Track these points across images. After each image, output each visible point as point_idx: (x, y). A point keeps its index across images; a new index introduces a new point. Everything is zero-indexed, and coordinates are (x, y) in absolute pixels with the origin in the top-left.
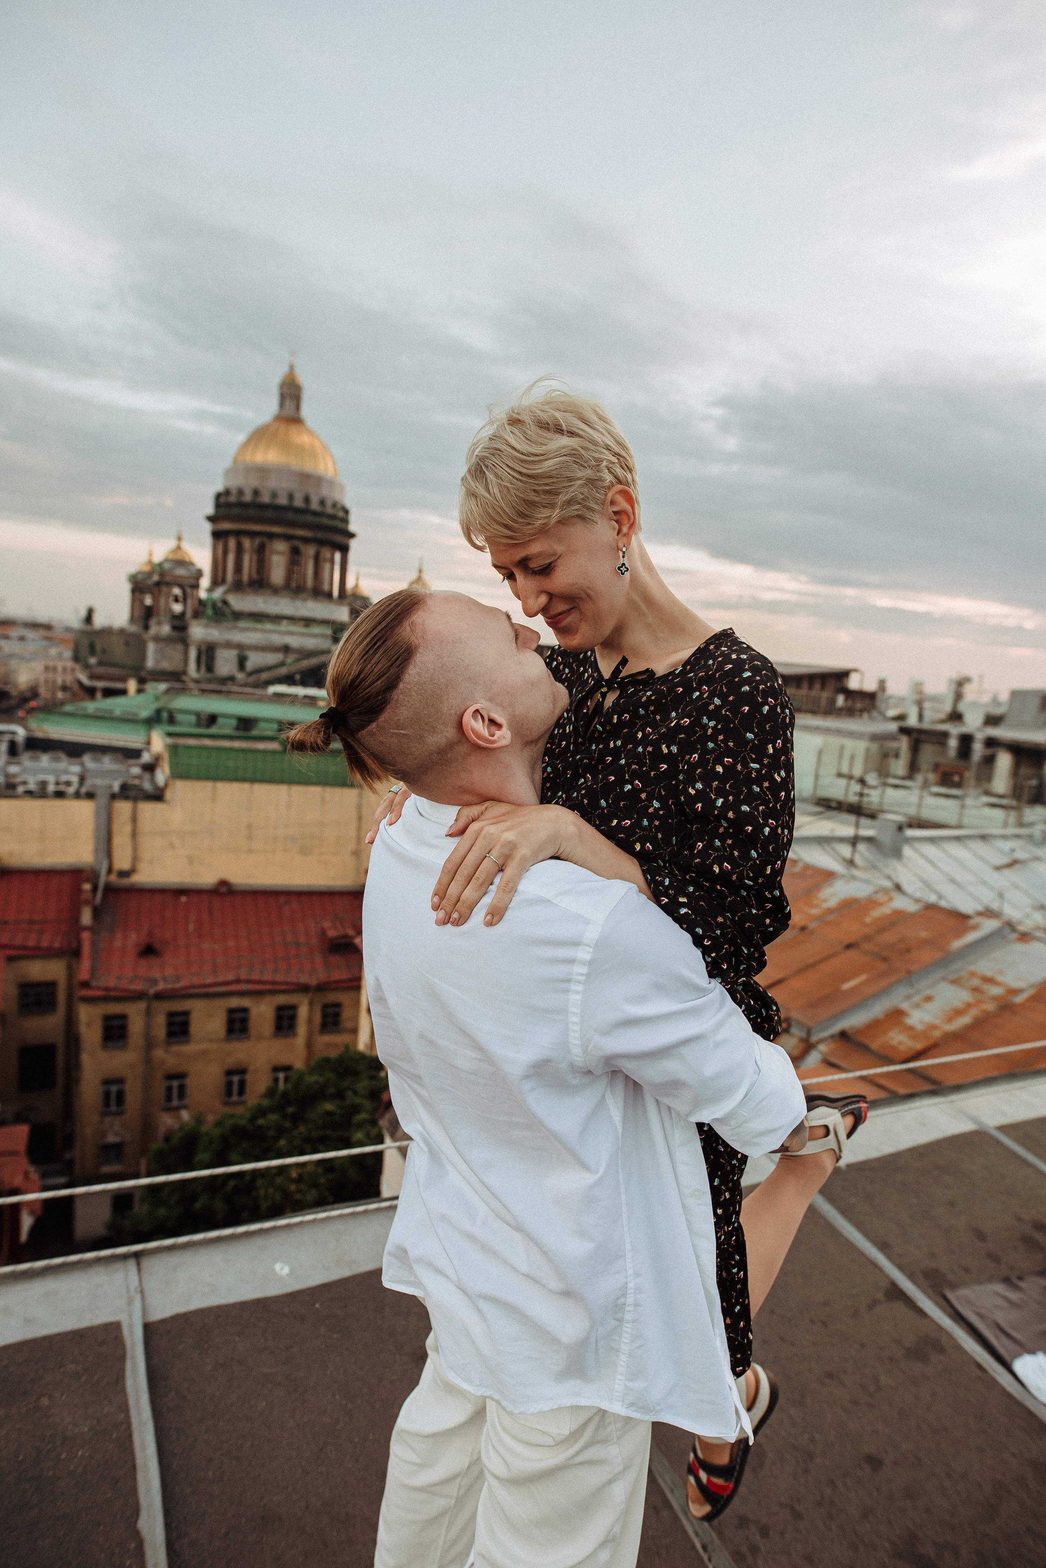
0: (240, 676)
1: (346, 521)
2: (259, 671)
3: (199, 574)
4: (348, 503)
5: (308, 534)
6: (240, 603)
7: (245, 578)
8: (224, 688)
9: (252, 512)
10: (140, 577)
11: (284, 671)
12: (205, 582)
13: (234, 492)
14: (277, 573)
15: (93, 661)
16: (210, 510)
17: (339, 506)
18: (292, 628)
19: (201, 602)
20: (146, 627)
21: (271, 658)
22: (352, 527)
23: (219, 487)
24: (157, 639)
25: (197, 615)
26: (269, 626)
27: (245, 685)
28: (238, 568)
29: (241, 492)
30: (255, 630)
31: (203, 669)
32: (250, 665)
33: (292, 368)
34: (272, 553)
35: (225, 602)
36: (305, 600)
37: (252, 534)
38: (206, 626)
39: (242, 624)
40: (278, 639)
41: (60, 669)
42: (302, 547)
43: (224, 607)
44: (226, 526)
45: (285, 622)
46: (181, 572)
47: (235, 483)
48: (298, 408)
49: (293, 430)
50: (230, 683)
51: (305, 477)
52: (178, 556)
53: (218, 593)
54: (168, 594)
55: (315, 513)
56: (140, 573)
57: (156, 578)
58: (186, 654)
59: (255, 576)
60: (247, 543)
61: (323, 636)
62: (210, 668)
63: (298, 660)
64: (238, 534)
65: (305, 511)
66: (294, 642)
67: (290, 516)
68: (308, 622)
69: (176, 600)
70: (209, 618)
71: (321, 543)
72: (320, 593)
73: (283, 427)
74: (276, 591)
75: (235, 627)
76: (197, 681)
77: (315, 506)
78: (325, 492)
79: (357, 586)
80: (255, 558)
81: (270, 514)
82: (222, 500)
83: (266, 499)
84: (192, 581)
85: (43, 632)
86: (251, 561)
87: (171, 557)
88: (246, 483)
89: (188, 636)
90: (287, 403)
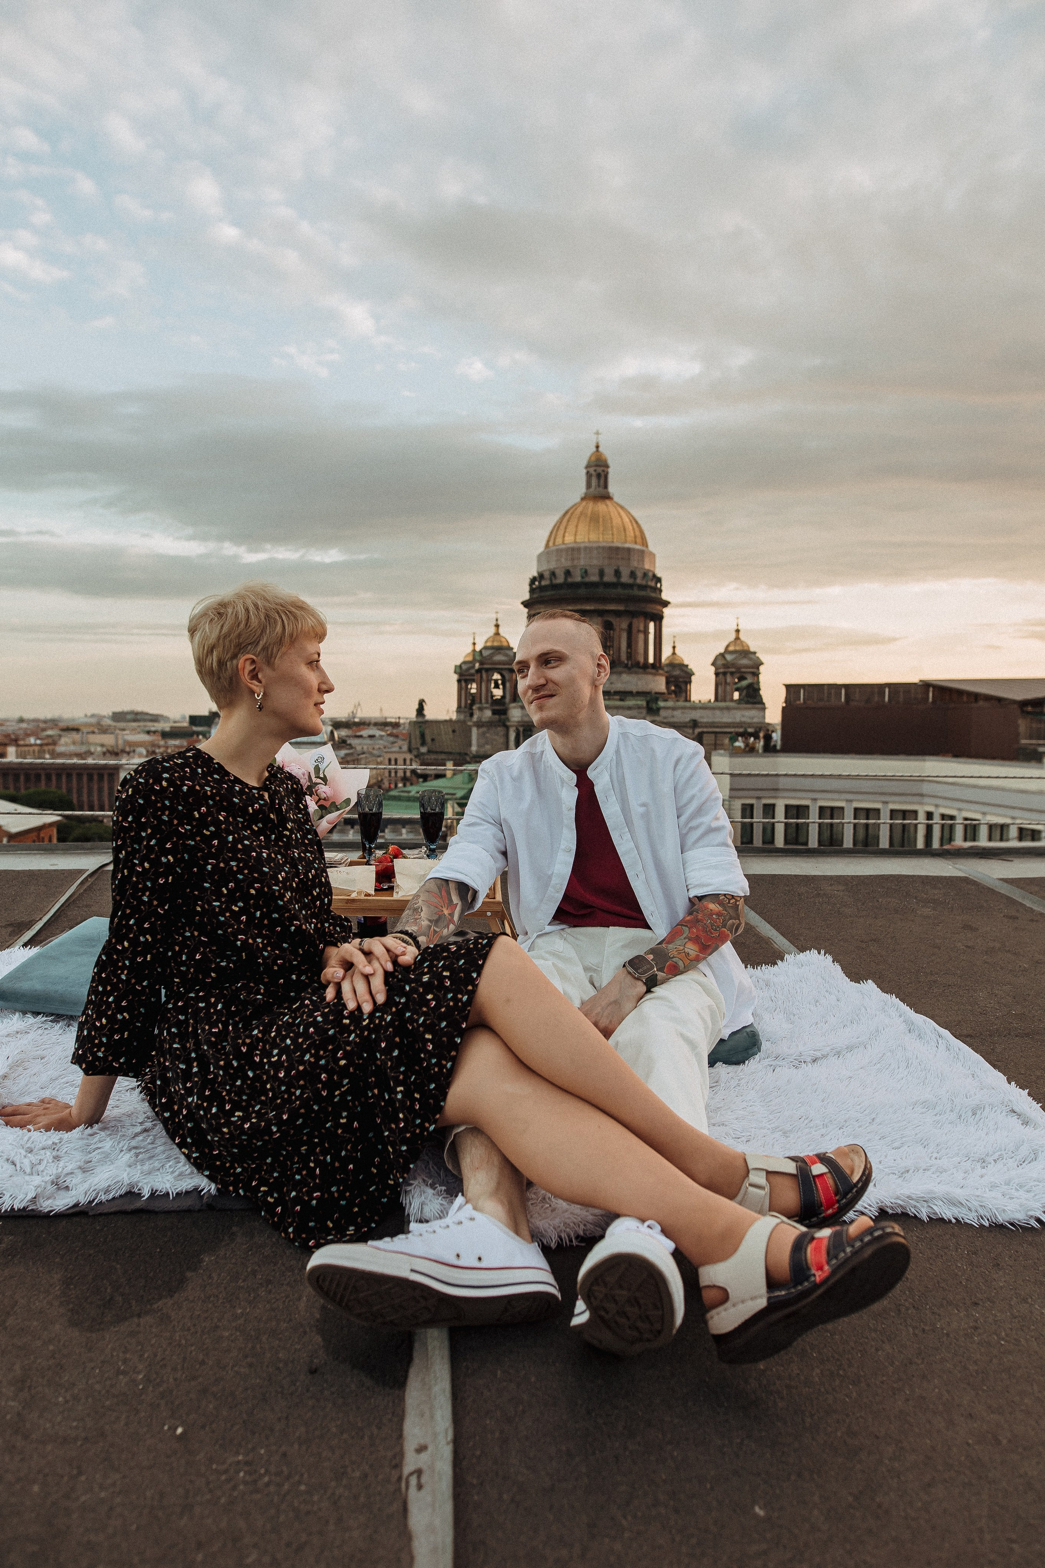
1: (661, 591)
4: (658, 571)
5: (621, 608)
9: (564, 592)
10: (464, 667)
13: (547, 575)
15: (424, 750)
16: (526, 596)
17: (650, 574)
20: (472, 715)
22: (665, 596)
23: (533, 572)
24: (479, 725)
29: (553, 574)
36: (620, 673)
41: (400, 761)
42: (614, 621)
46: (499, 658)
47: (545, 567)
48: (606, 486)
49: (602, 507)
51: (614, 552)
52: (496, 644)
54: (489, 681)
55: (625, 586)
56: (465, 663)
57: (477, 665)
58: (507, 736)
61: (639, 707)
65: (617, 584)
67: (601, 591)
69: (497, 686)
71: (633, 614)
72: (634, 665)
73: (591, 506)
77: (625, 579)
78: (635, 564)
79: (673, 654)
81: (582, 591)
82: (535, 584)
83: (576, 578)
85: (389, 729)
87: (489, 644)
88: (558, 565)
89: (508, 719)
90: (594, 481)
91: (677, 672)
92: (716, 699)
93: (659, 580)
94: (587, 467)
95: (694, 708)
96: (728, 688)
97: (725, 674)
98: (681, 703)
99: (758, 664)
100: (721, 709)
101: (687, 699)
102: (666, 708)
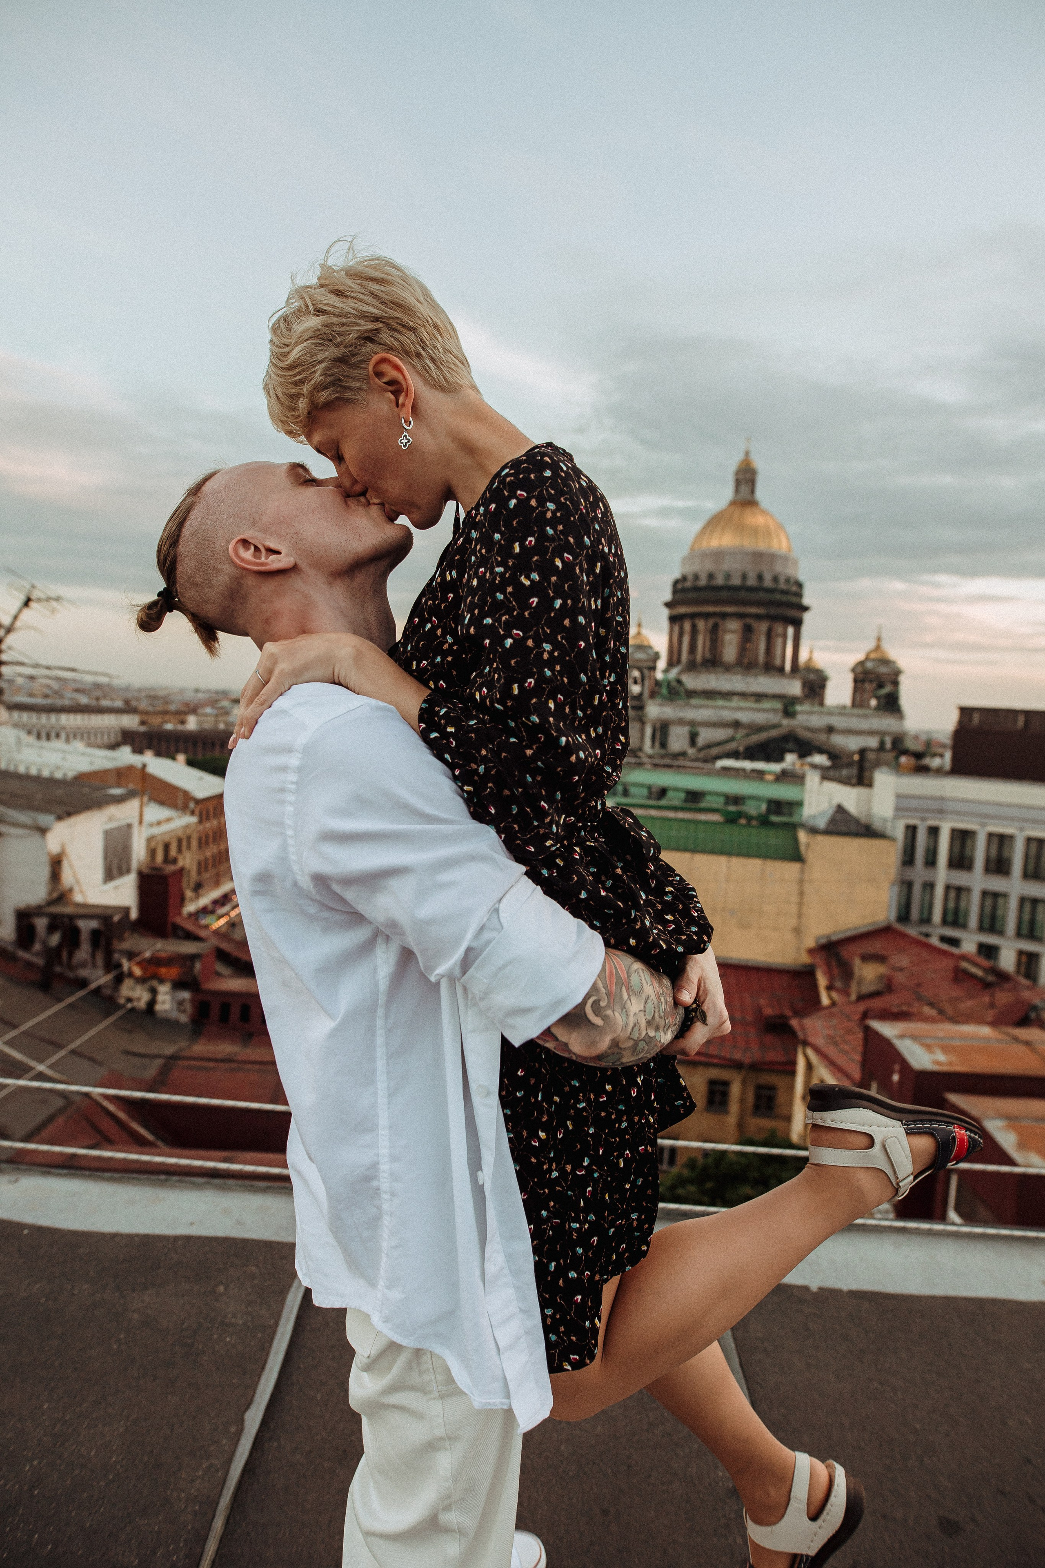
0: (691, 751)
1: (800, 595)
2: (709, 746)
3: (657, 656)
4: (802, 577)
5: (760, 611)
6: (691, 682)
7: (699, 657)
8: (675, 763)
9: (705, 595)
11: (733, 746)
12: (662, 664)
13: (690, 577)
14: (730, 651)
16: (668, 596)
17: (792, 581)
18: (743, 704)
19: (657, 683)
21: (721, 734)
22: (806, 601)
23: (677, 574)
25: (653, 695)
26: (720, 703)
27: (696, 760)
28: (693, 649)
29: (696, 577)
30: (707, 707)
31: (657, 744)
32: (701, 741)
33: (747, 454)
34: (725, 632)
35: (679, 682)
36: (756, 676)
37: (706, 616)
38: (661, 705)
39: (694, 701)
40: (729, 715)
42: (754, 623)
43: (678, 685)
44: (682, 610)
45: (736, 698)
47: (689, 570)
48: (753, 491)
49: (748, 511)
50: (681, 758)
51: (758, 556)
52: (638, 642)
53: (673, 673)
55: (768, 590)
58: (642, 731)
59: (708, 655)
60: (701, 624)
61: (774, 710)
62: (663, 745)
63: (747, 735)
64: (693, 616)
65: (758, 589)
66: (744, 717)
67: (743, 594)
68: (759, 697)
69: (635, 682)
70: (664, 697)
71: (773, 618)
72: (772, 668)
73: (738, 511)
74: (728, 668)
75: (688, 705)
76: (650, 757)
77: (768, 583)
78: (778, 568)
79: (810, 659)
80: (708, 637)
81: (724, 595)
82: (679, 586)
83: (720, 581)
84: (650, 664)
86: (705, 639)
88: (702, 568)
89: (644, 715)
90: (743, 487)
91: (812, 677)
92: (854, 705)
93: (801, 585)
94: (737, 473)
95: (830, 713)
96: (866, 696)
97: (863, 681)
98: (817, 708)
99: (897, 672)
100: (859, 716)
101: (821, 704)
102: (803, 712)
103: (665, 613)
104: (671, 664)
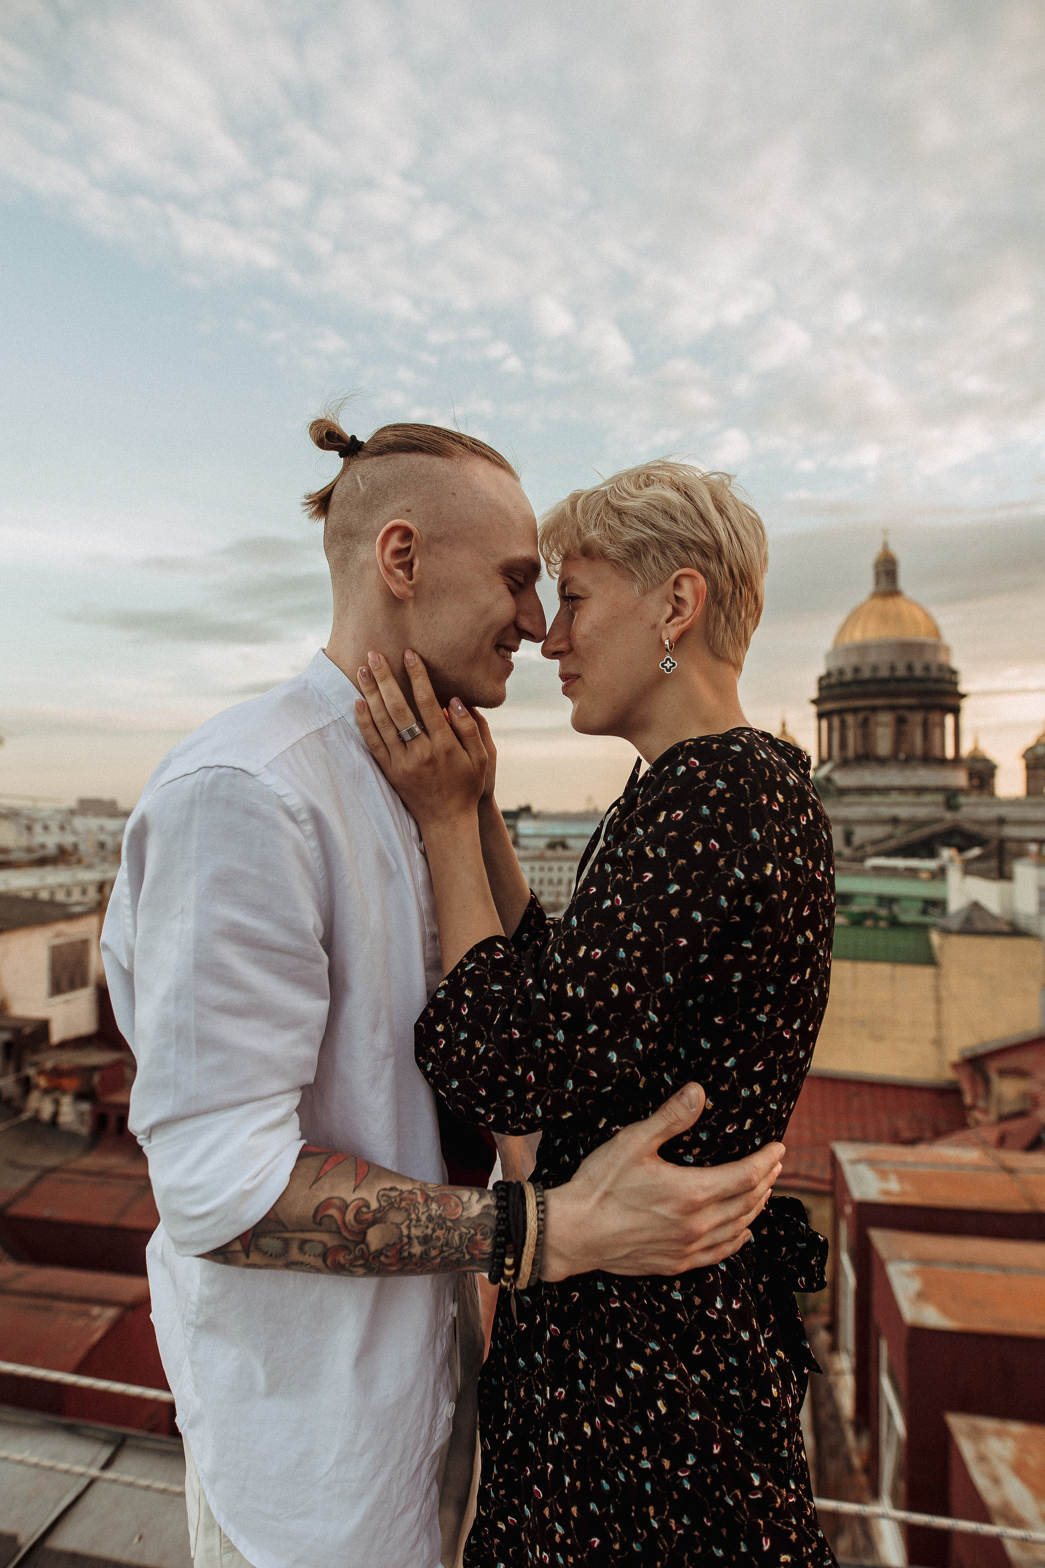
0: (846, 851)
1: (956, 684)
4: (954, 664)
5: (912, 701)
6: (842, 779)
7: (850, 752)
11: (893, 843)
13: (835, 673)
14: (884, 744)
16: (814, 694)
17: (946, 667)
18: (901, 799)
21: (879, 832)
22: (963, 688)
23: (821, 671)
26: (876, 799)
27: (852, 860)
28: (843, 745)
29: (841, 672)
30: (860, 804)
32: (857, 839)
33: (885, 545)
34: (877, 724)
35: (831, 779)
36: (913, 769)
37: (855, 711)
39: (847, 799)
40: (886, 812)
42: (908, 715)
43: (831, 783)
44: (829, 706)
45: (892, 794)
47: (835, 665)
48: (894, 581)
49: (891, 604)
51: (907, 647)
53: (825, 771)
55: (919, 680)
59: (861, 751)
60: (850, 719)
61: (935, 804)
63: (908, 832)
64: (840, 712)
65: (910, 679)
66: (903, 812)
67: (892, 686)
68: (920, 790)
71: (927, 708)
72: (930, 759)
73: (879, 604)
74: (882, 761)
75: (840, 803)
77: (918, 672)
78: (928, 657)
79: (976, 749)
80: (859, 732)
81: (870, 688)
82: (824, 683)
83: (866, 674)
86: (855, 735)
88: (847, 662)
90: (883, 579)
91: (979, 766)
92: (1028, 795)
93: (954, 672)
94: (876, 565)
95: (1000, 805)
96: (1040, 783)
97: (1035, 767)
98: (985, 799)
100: (1034, 805)
101: (992, 794)
102: (968, 805)
103: (813, 710)
104: (822, 762)
